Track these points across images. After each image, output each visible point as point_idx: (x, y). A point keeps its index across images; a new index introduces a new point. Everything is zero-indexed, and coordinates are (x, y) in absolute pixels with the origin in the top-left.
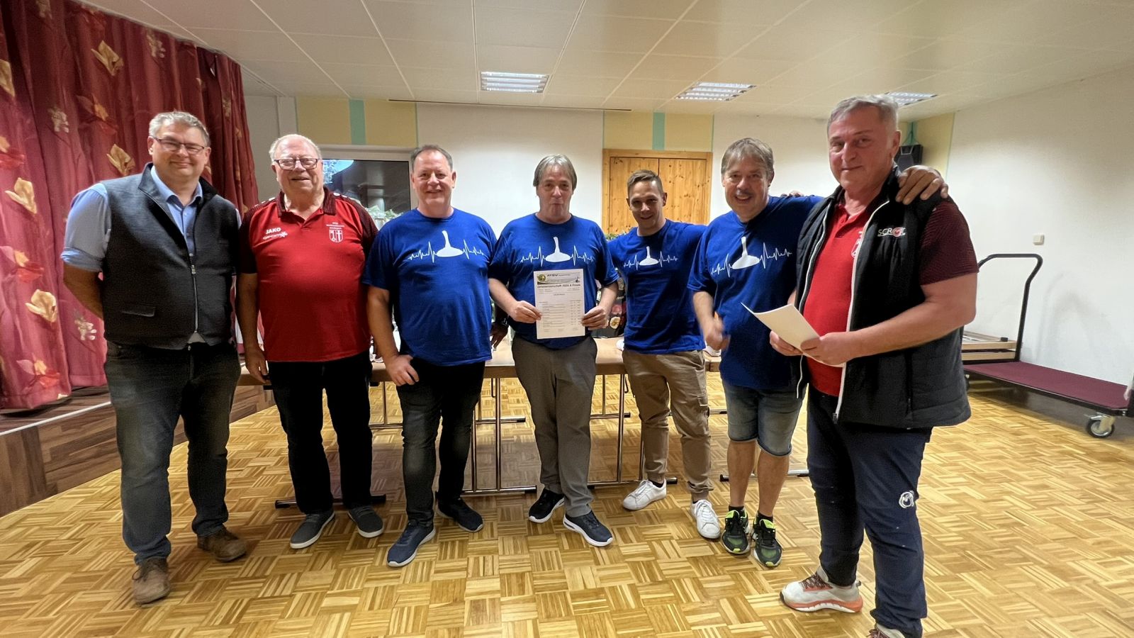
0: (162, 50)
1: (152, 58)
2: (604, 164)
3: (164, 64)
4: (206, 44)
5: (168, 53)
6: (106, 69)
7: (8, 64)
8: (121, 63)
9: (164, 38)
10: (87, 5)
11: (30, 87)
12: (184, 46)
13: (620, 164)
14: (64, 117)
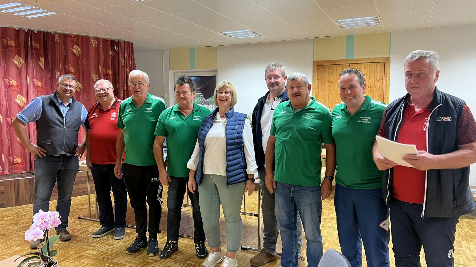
0: (97, 44)
1: (93, 47)
2: (314, 70)
3: (97, 49)
4: (114, 38)
5: (98, 45)
6: (76, 55)
7: (43, 59)
8: (81, 52)
9: (97, 39)
10: (71, 34)
11: (50, 65)
12: (105, 41)
13: (323, 69)
14: (59, 73)
